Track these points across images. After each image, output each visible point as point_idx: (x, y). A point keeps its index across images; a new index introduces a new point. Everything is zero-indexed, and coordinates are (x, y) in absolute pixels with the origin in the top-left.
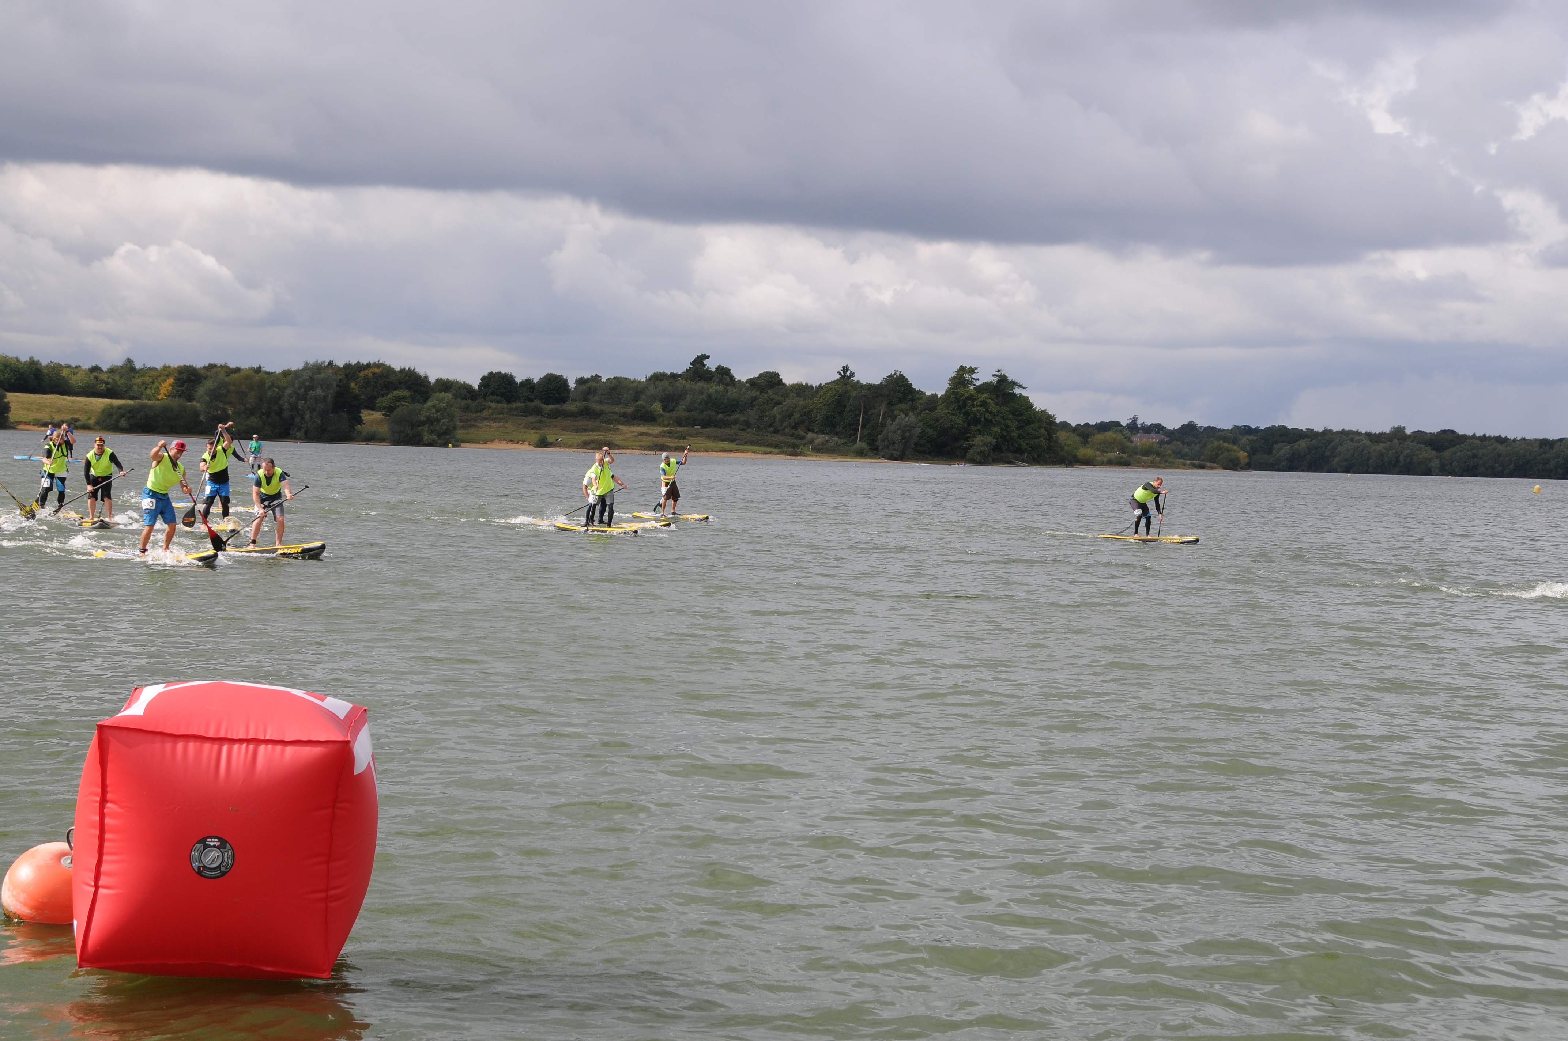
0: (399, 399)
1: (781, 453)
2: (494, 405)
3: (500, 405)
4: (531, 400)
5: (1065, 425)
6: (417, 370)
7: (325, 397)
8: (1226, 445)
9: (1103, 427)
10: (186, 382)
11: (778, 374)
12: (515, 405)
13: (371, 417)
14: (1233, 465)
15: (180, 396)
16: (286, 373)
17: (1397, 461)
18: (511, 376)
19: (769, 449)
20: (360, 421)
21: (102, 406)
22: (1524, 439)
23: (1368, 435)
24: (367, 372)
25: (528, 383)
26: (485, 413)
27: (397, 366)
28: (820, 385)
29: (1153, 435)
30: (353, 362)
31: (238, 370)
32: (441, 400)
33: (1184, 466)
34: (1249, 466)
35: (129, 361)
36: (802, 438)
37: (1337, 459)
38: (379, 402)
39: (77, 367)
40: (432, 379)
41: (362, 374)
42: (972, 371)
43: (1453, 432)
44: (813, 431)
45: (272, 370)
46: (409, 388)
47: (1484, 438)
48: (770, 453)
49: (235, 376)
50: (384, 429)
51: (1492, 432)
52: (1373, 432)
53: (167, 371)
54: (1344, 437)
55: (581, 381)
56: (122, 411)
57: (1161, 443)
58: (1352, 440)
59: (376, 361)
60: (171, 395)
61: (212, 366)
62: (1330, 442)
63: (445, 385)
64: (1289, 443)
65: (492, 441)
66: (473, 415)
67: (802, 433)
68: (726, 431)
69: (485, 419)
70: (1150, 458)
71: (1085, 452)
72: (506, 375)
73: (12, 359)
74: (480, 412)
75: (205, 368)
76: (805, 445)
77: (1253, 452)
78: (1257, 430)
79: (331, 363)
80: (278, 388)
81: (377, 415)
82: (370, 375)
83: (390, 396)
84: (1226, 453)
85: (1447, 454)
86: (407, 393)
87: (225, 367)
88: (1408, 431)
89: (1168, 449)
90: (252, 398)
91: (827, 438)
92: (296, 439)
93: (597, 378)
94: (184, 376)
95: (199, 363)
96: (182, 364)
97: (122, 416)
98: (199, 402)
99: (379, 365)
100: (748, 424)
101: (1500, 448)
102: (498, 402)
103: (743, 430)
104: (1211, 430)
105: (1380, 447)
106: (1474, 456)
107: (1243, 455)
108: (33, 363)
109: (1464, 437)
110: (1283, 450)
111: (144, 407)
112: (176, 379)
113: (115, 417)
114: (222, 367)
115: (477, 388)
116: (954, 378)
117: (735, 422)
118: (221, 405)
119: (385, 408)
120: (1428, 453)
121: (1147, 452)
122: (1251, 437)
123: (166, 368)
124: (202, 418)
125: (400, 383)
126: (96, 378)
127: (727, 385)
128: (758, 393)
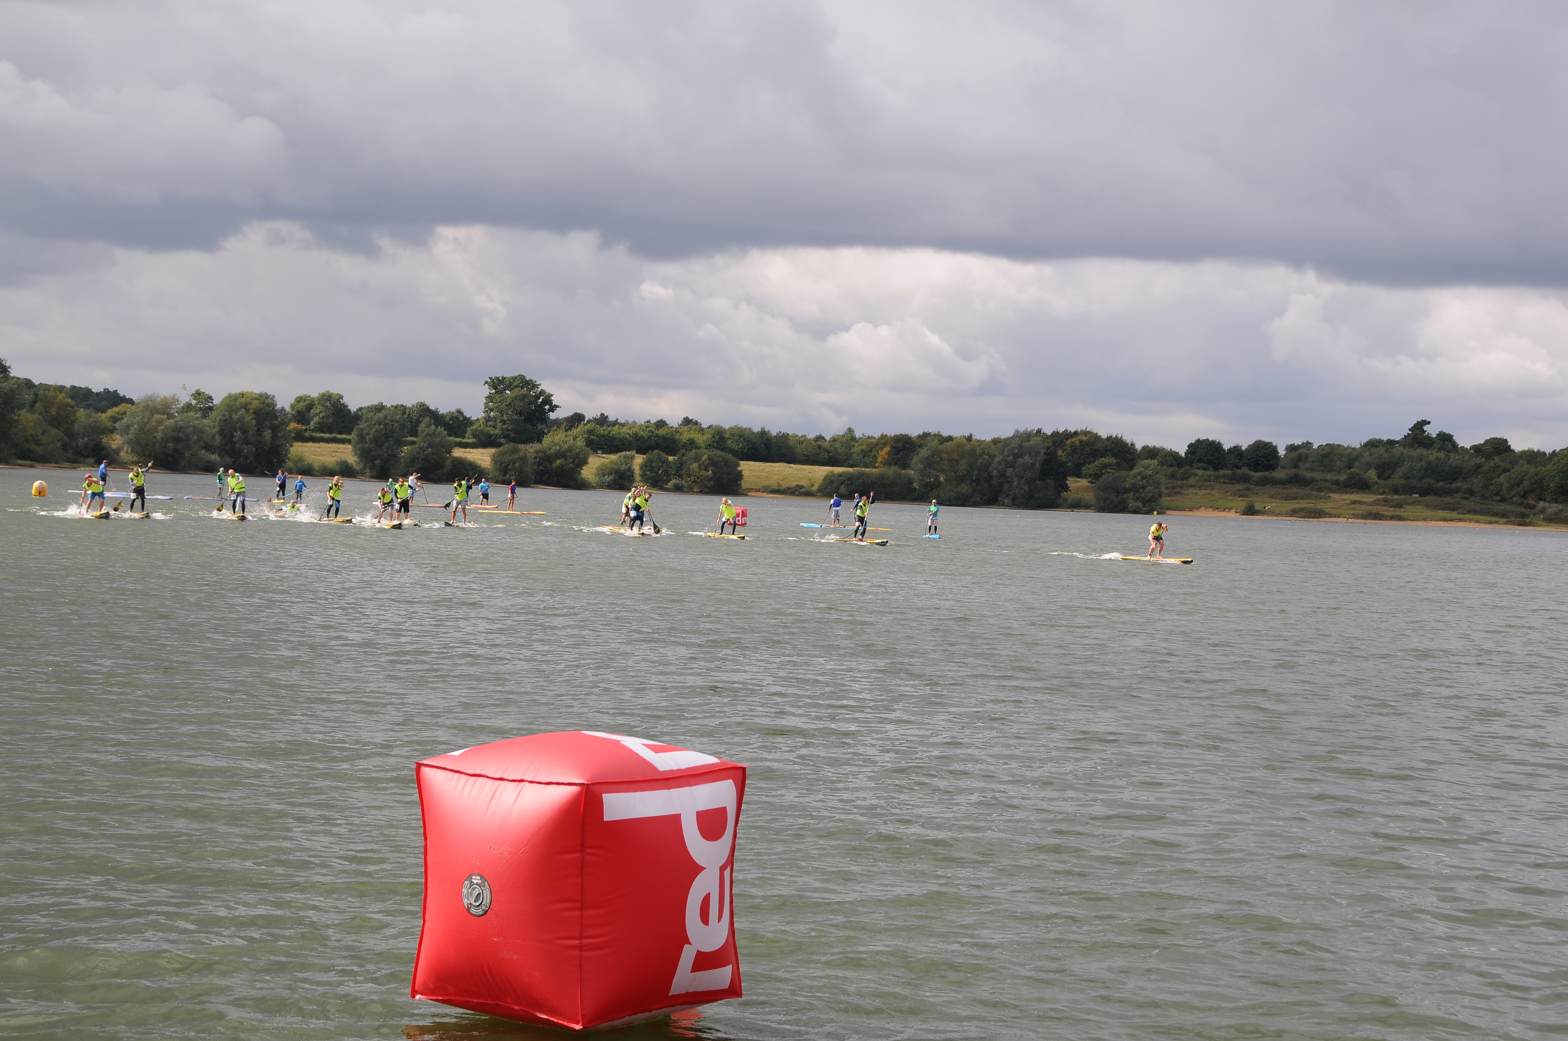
0: (1105, 466)
1: (1508, 523)
2: (1200, 472)
3: (1207, 472)
4: (1238, 468)
6: (1124, 438)
7: (1033, 464)
10: (901, 450)
11: (1506, 441)
12: (1221, 472)
13: (1077, 485)
15: (896, 464)
16: (996, 441)
18: (1219, 443)
19: (1494, 519)
20: (1066, 488)
21: (824, 474)
24: (1074, 439)
25: (1236, 449)
26: (1192, 481)
27: (1104, 434)
28: (1554, 452)
30: (1061, 430)
31: (950, 438)
32: (1147, 467)
35: (850, 430)
36: (1534, 507)
38: (1085, 469)
39: (802, 436)
40: (1139, 447)
41: (1069, 442)
44: (1545, 500)
45: (982, 439)
46: (1115, 456)
48: (1496, 522)
49: (949, 444)
50: (1089, 497)
53: (884, 440)
55: (1291, 448)
56: (842, 478)
59: (1084, 429)
60: (888, 463)
61: (925, 435)
63: (1151, 453)
65: (1198, 508)
66: (1179, 483)
67: (1532, 502)
68: (1448, 499)
69: (1191, 486)
72: (1213, 442)
73: (746, 429)
74: (1186, 479)
75: (919, 436)
76: (1535, 514)
79: (1039, 431)
80: (989, 455)
81: (1083, 482)
82: (1077, 443)
83: (1097, 463)
86: (1113, 460)
87: (938, 436)
90: (963, 465)
91: (1560, 507)
92: (1004, 506)
93: (1308, 445)
94: (900, 444)
95: (914, 432)
96: (898, 433)
97: (842, 483)
98: (913, 469)
99: (1085, 433)
100: (1471, 492)
102: (1205, 469)
103: (1466, 498)
108: (763, 433)
111: (862, 474)
112: (893, 448)
113: (835, 484)
114: (935, 435)
115: (1183, 455)
117: (1458, 490)
118: (934, 473)
119: (1091, 475)
123: (883, 437)
124: (916, 485)
125: (1106, 451)
126: (820, 447)
127: (1449, 451)
128: (1483, 460)
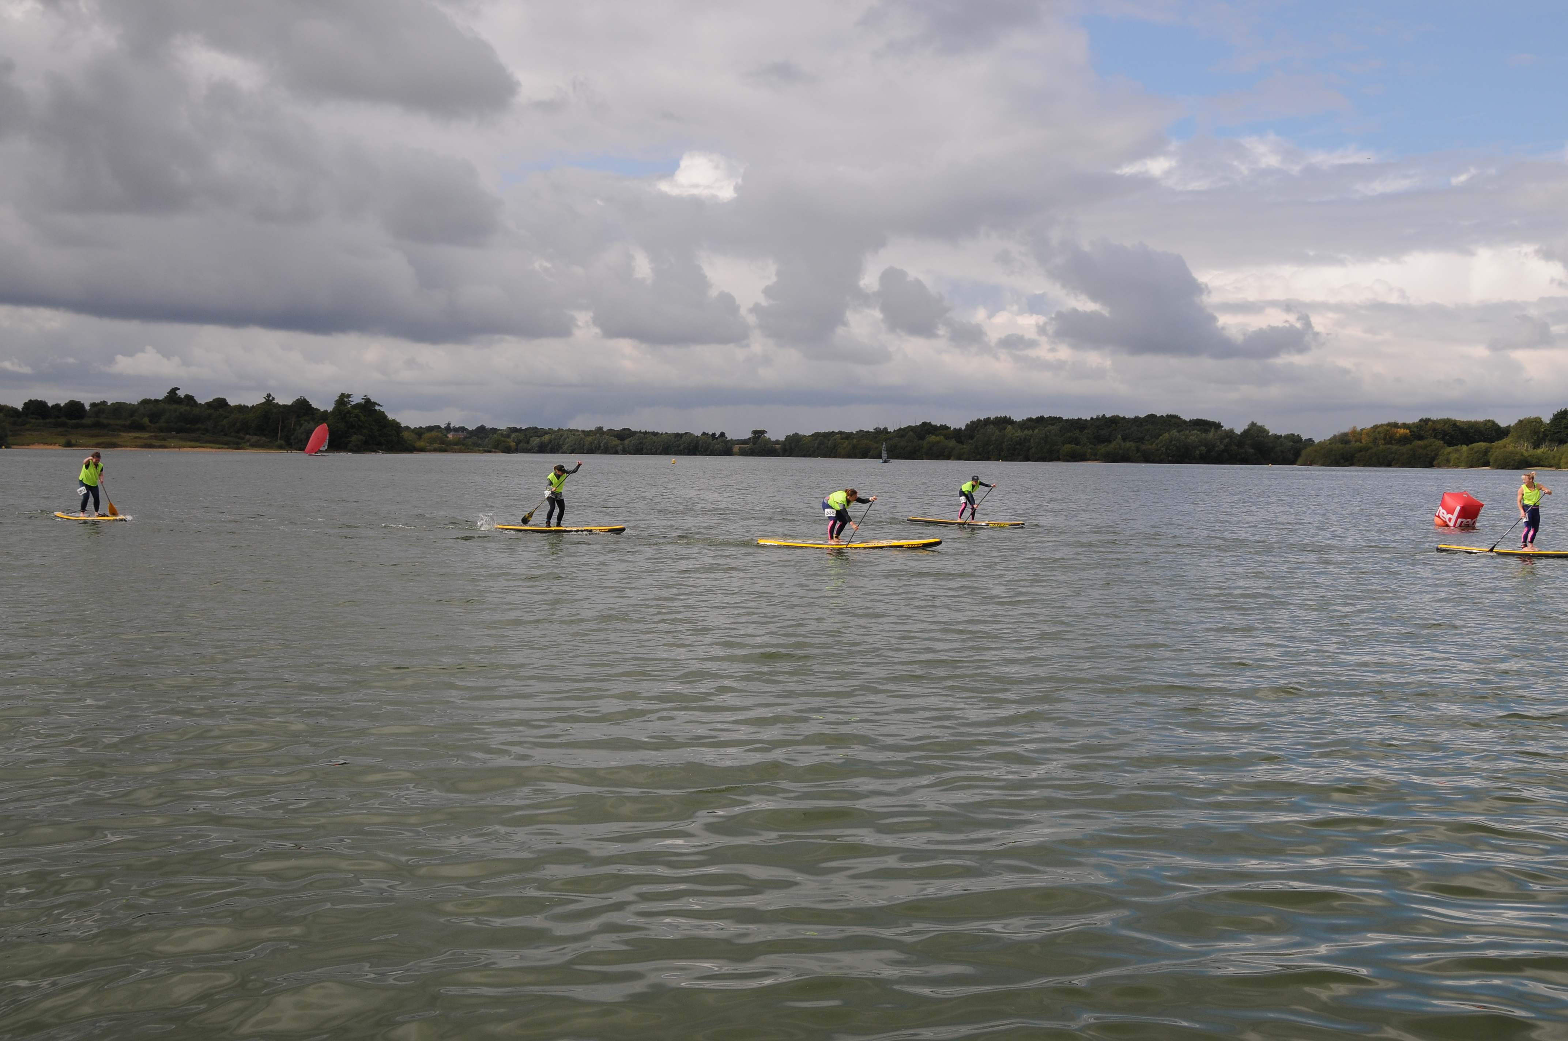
1: (229, 448)
2: (33, 421)
3: (38, 421)
4: (59, 417)
5: (407, 428)
8: (503, 439)
9: (430, 429)
11: (225, 400)
12: (48, 421)
14: (508, 450)
17: (600, 446)
18: (45, 402)
19: (220, 446)
22: (666, 433)
23: (583, 431)
25: (57, 406)
26: (28, 426)
28: (253, 406)
29: (460, 433)
33: (479, 452)
34: (516, 451)
36: (243, 438)
37: (567, 445)
42: (349, 396)
43: (629, 429)
44: (249, 434)
47: (646, 433)
48: (222, 448)
51: (650, 430)
52: (586, 429)
54: (569, 433)
55: (93, 405)
57: (465, 438)
58: (574, 435)
62: (562, 436)
64: (539, 437)
65: (33, 444)
66: (19, 428)
67: (242, 435)
68: (192, 435)
69: (28, 430)
70: (459, 447)
71: (420, 444)
72: (41, 401)
74: (24, 425)
76: (244, 443)
77: (518, 443)
78: (520, 430)
84: (503, 444)
85: (626, 442)
88: (605, 429)
89: (469, 441)
91: (258, 438)
93: (104, 403)
100: (206, 430)
101: (655, 438)
102: (36, 419)
103: (204, 434)
104: (494, 430)
105: (590, 439)
106: (641, 443)
107: (513, 444)
109: (635, 433)
110: (535, 441)
115: (21, 410)
116: (338, 400)
117: (198, 429)
120: (616, 442)
121: (456, 444)
122: (517, 434)
127: (192, 406)
128: (213, 411)
